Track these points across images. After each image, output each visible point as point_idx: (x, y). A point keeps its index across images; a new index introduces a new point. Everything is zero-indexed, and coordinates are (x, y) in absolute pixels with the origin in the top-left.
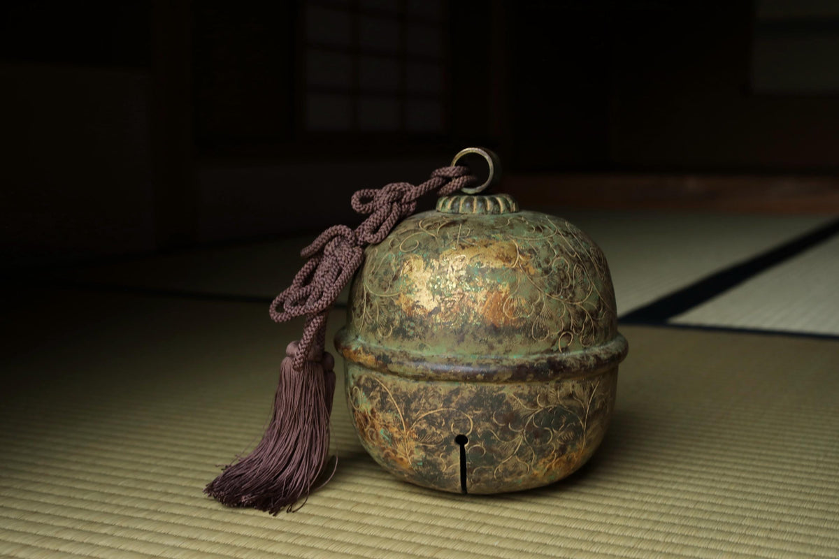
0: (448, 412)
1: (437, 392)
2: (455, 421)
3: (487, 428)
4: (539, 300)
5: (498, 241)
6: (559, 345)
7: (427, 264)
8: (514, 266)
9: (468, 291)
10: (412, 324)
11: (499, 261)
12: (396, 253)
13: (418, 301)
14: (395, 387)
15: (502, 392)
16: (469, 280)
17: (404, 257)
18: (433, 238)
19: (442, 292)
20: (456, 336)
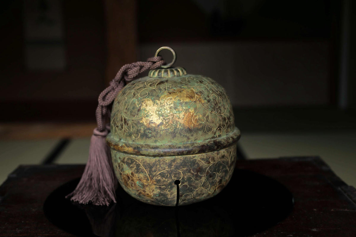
0: (171, 170)
1: (165, 162)
2: (174, 174)
3: (189, 176)
4: (207, 115)
5: (185, 89)
6: (217, 134)
7: (154, 102)
8: (195, 100)
9: (176, 113)
10: (150, 131)
11: (188, 98)
12: (137, 98)
13: (152, 120)
14: (144, 161)
15: (195, 158)
16: (175, 108)
17: (142, 100)
18: (155, 90)
19: (163, 115)
20: (172, 135)
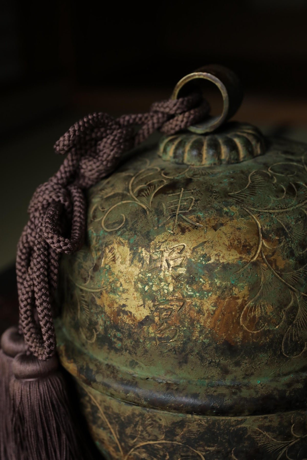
1: (156, 421)
2: (182, 456)
4: (291, 304)
7: (135, 254)
8: (255, 259)
9: (191, 296)
10: (119, 334)
11: (234, 252)
12: (97, 230)
13: (124, 306)
14: (106, 403)
15: (243, 425)
16: (191, 281)
17: (107, 240)
19: (155, 296)
20: (176, 356)
